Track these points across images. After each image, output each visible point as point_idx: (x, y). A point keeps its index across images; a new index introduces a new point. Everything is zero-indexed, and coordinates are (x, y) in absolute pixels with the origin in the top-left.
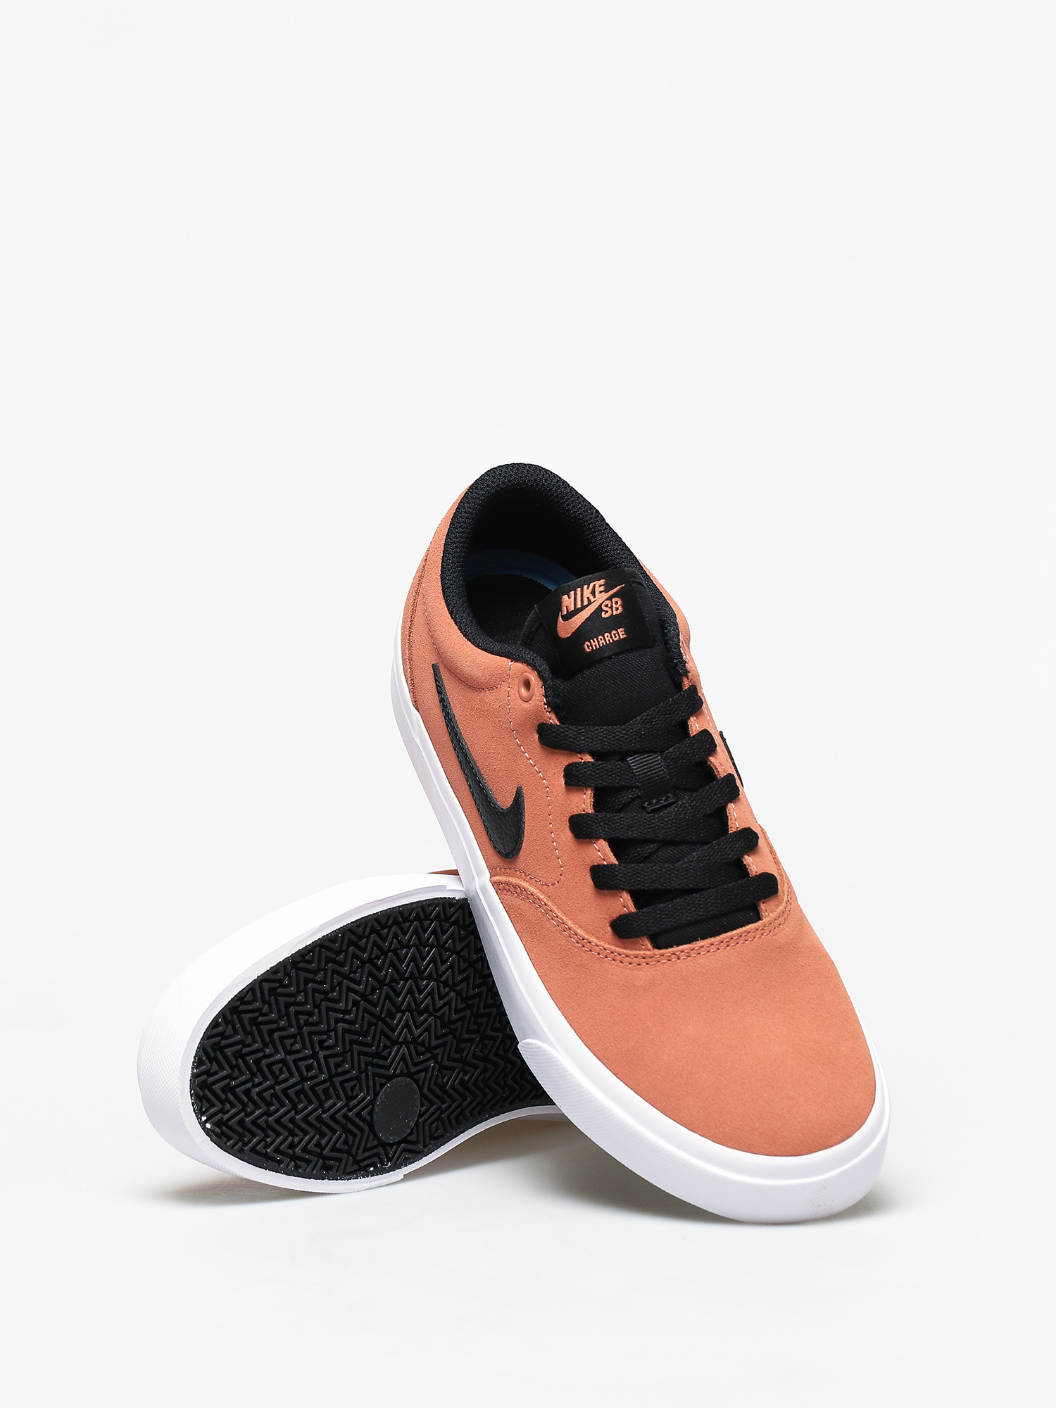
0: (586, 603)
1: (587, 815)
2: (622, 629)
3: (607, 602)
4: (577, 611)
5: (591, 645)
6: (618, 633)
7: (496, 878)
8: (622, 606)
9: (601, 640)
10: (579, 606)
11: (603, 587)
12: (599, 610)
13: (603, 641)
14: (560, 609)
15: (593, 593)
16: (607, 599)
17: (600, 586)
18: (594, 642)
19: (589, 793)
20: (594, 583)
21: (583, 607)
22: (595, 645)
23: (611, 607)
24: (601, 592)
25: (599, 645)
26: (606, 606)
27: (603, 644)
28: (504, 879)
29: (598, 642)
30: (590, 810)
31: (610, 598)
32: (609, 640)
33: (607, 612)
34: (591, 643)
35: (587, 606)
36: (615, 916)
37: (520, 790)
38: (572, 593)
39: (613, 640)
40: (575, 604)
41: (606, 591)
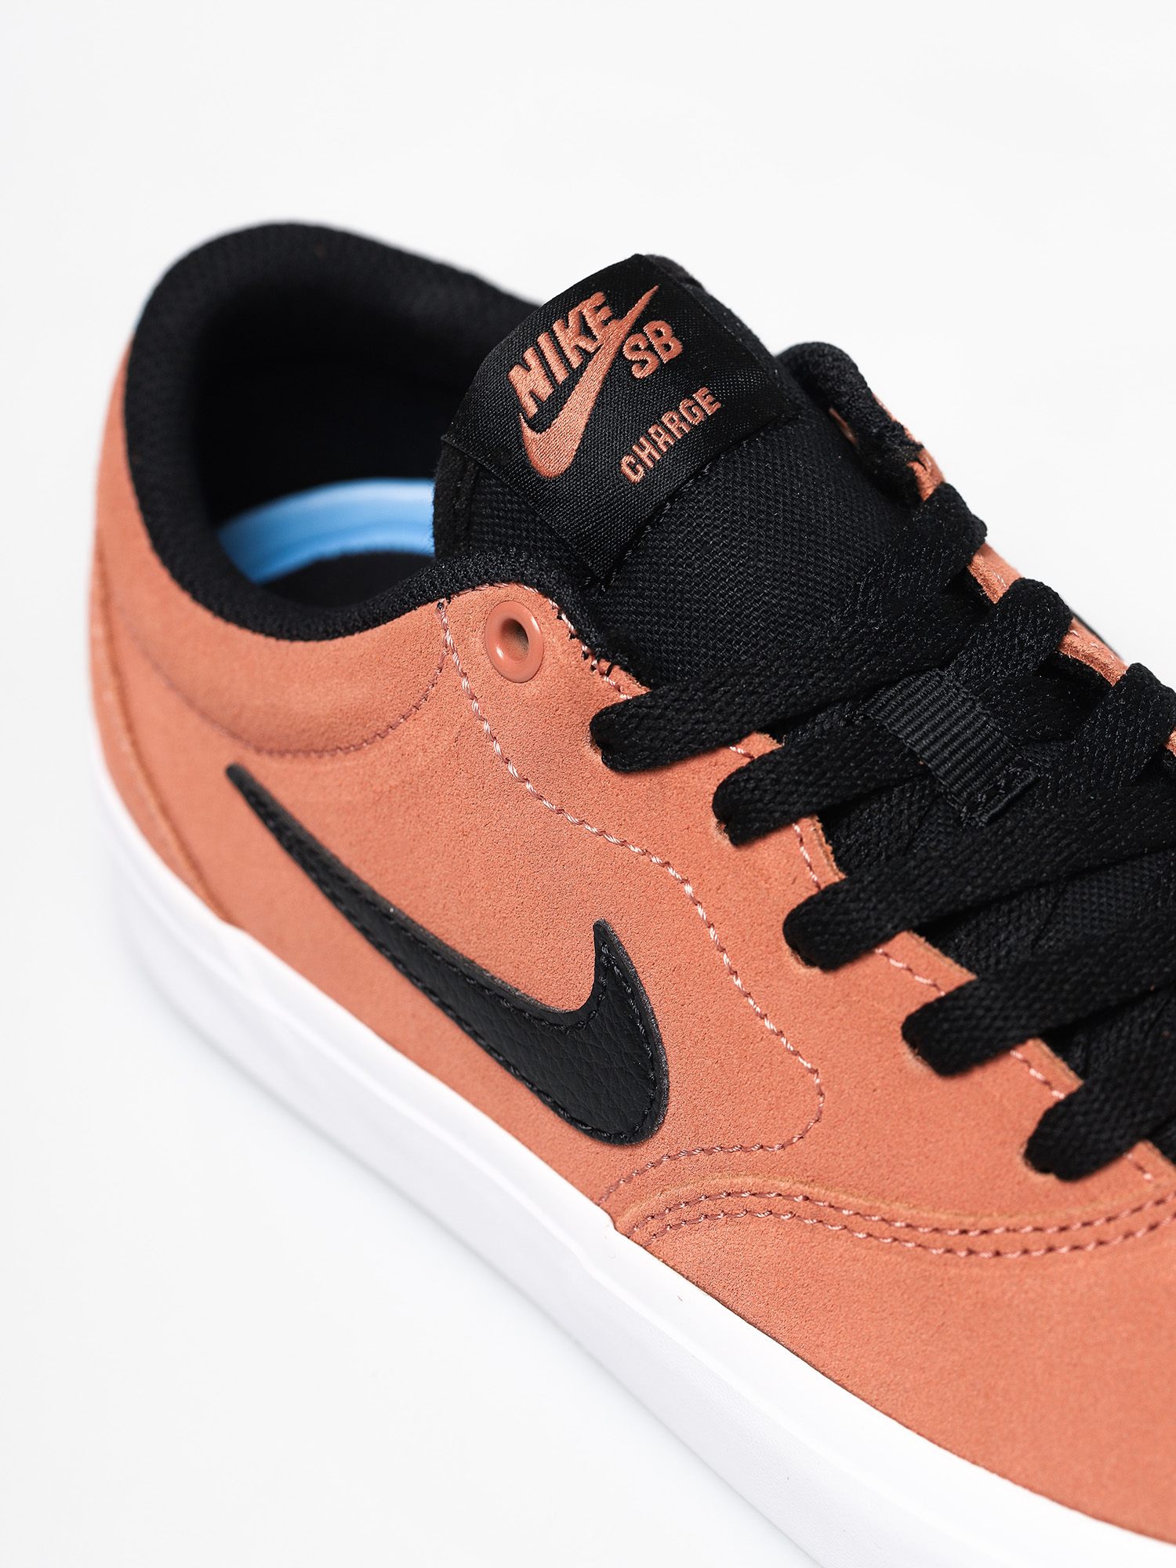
0: (575, 362)
1: (832, 890)
2: (703, 391)
3: (631, 341)
4: (561, 394)
5: (641, 461)
6: (697, 404)
7: (632, 1212)
8: (676, 334)
9: (659, 435)
10: (561, 376)
11: (606, 309)
12: (620, 365)
13: (665, 437)
14: (519, 408)
15: (586, 331)
16: (629, 335)
17: (598, 308)
18: (643, 448)
19: (809, 828)
20: (577, 309)
21: (575, 375)
22: (650, 456)
23: (650, 348)
24: (605, 323)
25: (659, 450)
26: (636, 348)
27: (666, 443)
28: (655, 1201)
29: (654, 444)
30: (832, 875)
31: (637, 328)
32: (680, 429)
33: (645, 362)
34: (636, 456)
35: (583, 367)
36: (1030, 1126)
37: (605, 931)
38: (529, 355)
39: (690, 425)
40: (550, 375)
41: (619, 314)
